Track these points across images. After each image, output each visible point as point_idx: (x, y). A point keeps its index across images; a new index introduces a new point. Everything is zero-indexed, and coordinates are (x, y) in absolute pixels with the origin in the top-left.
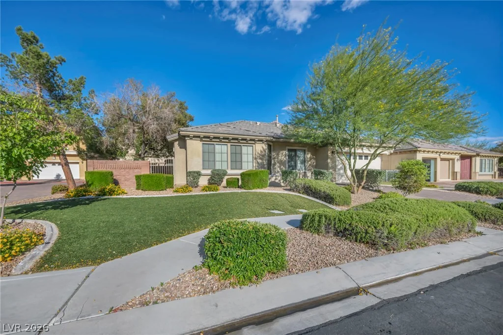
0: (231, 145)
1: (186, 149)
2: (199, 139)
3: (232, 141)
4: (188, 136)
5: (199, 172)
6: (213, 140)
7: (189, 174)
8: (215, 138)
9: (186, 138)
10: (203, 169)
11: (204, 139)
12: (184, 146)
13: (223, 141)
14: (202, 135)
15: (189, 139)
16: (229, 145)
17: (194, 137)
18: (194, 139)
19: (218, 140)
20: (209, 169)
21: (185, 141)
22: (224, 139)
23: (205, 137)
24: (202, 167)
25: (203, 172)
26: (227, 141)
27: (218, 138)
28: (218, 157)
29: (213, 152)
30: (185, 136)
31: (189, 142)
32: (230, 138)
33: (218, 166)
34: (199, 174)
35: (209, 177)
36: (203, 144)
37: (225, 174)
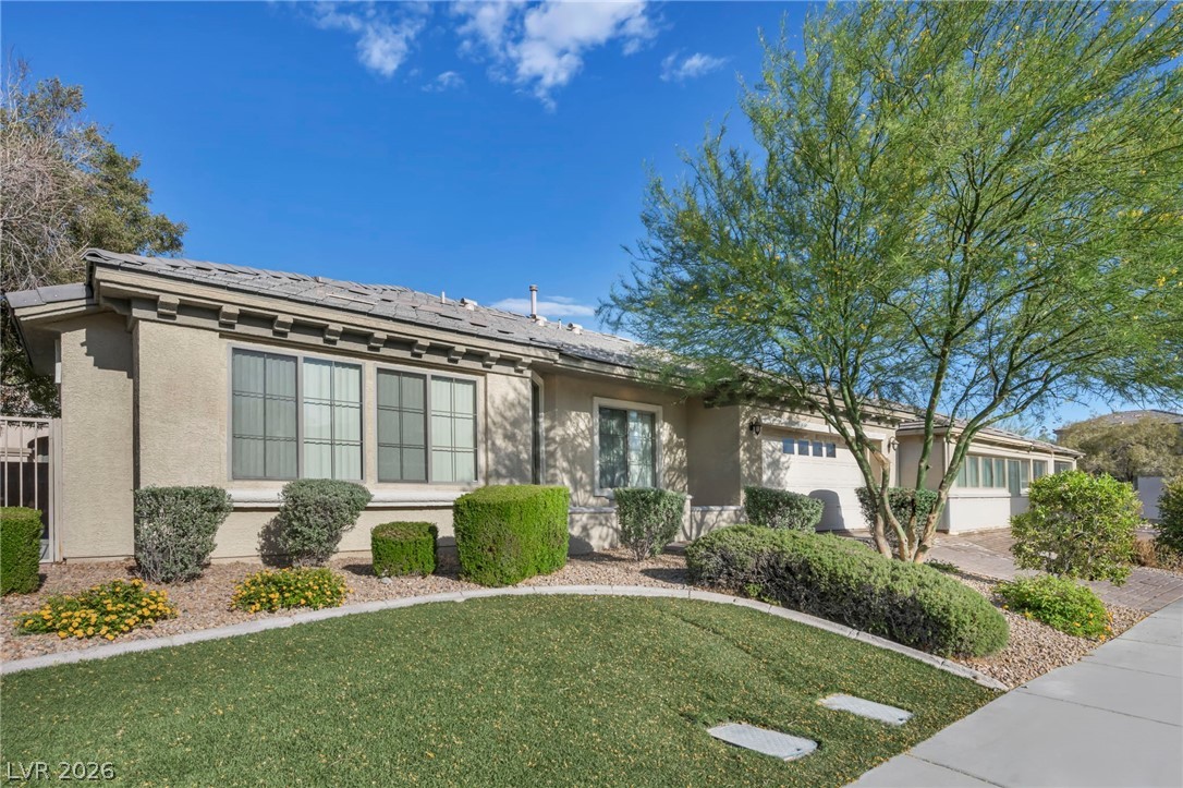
0: (380, 371)
1: (133, 373)
2: (214, 324)
3: (385, 351)
4: (151, 302)
5: (217, 493)
6: (293, 337)
7: (148, 504)
8: (299, 326)
9: (136, 313)
10: (235, 477)
11: (240, 328)
12: (119, 353)
13: (341, 344)
14: (232, 302)
15: (152, 315)
16: (370, 367)
17: (186, 308)
18: (180, 319)
19: (319, 341)
20: (265, 478)
21: (129, 330)
22: (347, 335)
23: (246, 317)
24: (225, 468)
25: (239, 492)
26: (363, 348)
27: (320, 330)
28: (315, 419)
29: (290, 392)
30: (127, 300)
31: (151, 335)
32: (378, 335)
33: (315, 466)
34: (213, 505)
35: (268, 517)
36: (236, 351)
37: (358, 502)
